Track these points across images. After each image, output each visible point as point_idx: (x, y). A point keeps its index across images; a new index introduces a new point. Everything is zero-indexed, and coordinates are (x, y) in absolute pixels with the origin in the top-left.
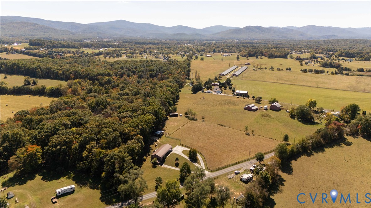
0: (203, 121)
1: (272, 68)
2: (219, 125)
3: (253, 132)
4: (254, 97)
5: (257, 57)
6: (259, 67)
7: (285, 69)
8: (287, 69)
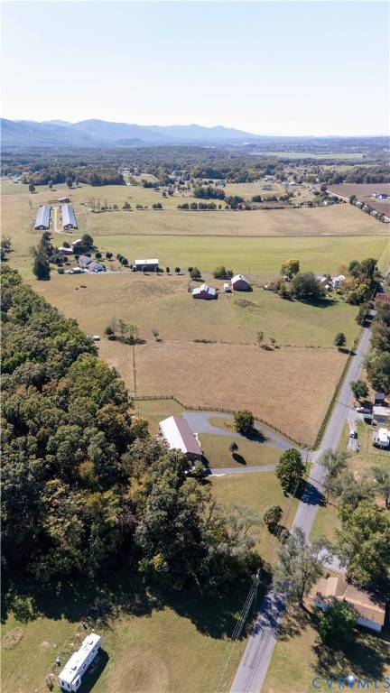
0: (158, 341)
1: (127, 207)
2: (197, 341)
3: (274, 342)
4: (178, 270)
5: (70, 185)
6: (102, 205)
7: (150, 207)
8: (155, 207)
